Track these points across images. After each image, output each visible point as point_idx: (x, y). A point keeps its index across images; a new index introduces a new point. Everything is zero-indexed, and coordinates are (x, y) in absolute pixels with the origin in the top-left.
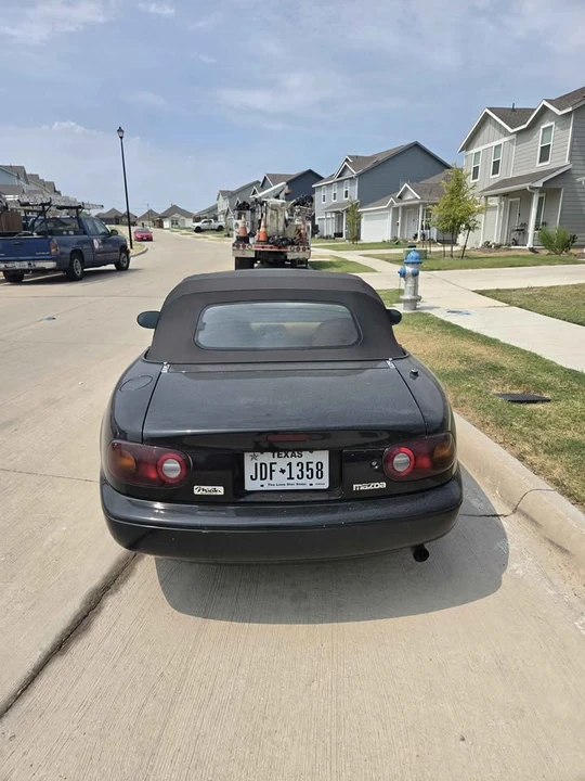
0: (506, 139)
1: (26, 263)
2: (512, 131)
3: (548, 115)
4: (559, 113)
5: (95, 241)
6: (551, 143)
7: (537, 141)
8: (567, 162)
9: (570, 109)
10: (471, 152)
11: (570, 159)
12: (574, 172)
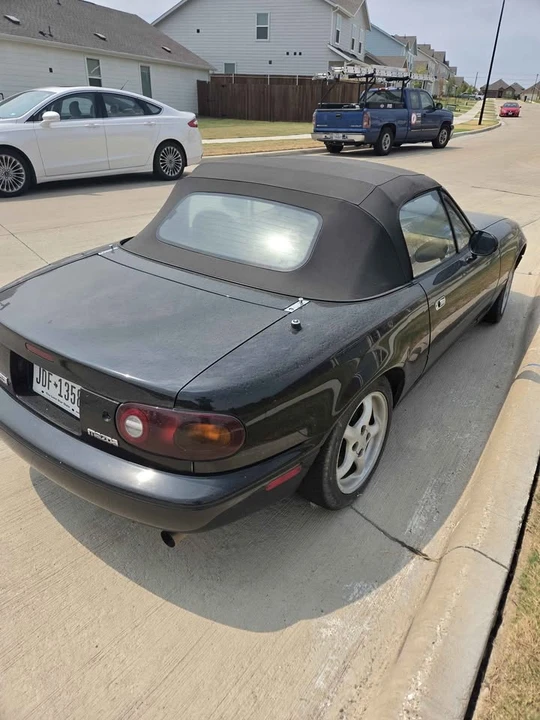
1: (341, 135)
5: (414, 116)
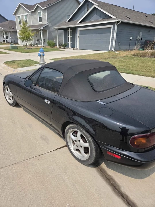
0: (28, 14)
2: (29, 11)
3: (39, 8)
4: (43, 8)
6: (42, 17)
7: (37, 15)
8: (47, 23)
9: (45, 8)
10: (17, 16)
11: (48, 22)
12: (49, 26)
